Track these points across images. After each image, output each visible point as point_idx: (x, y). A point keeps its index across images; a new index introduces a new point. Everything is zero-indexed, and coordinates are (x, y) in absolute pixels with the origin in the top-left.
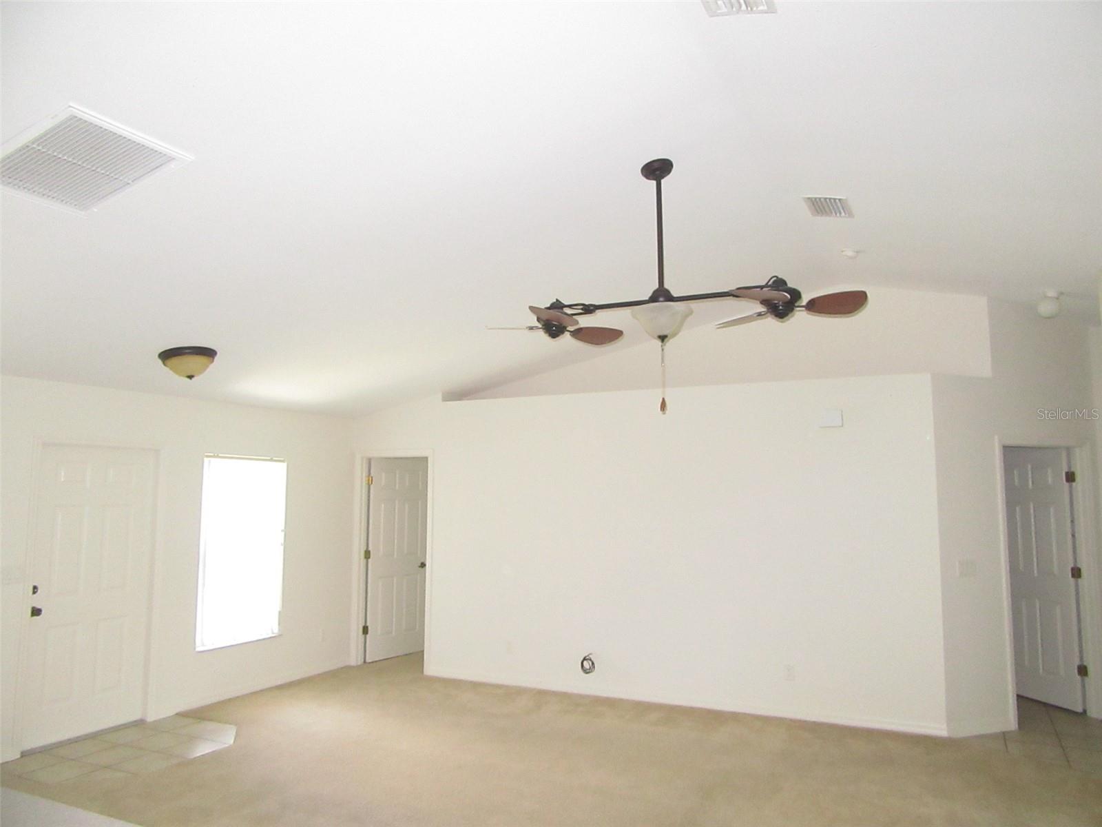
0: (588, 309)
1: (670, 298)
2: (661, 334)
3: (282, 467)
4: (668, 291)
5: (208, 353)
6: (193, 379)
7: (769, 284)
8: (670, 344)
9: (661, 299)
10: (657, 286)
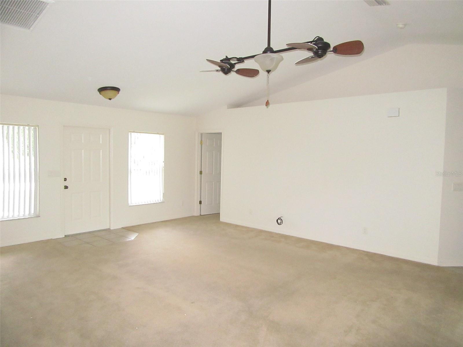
0: (241, 60)
1: (272, 51)
2: (268, 69)
3: (162, 137)
4: (272, 49)
5: (117, 90)
6: (112, 100)
7: (314, 40)
8: (272, 74)
9: (269, 52)
10: (267, 46)
